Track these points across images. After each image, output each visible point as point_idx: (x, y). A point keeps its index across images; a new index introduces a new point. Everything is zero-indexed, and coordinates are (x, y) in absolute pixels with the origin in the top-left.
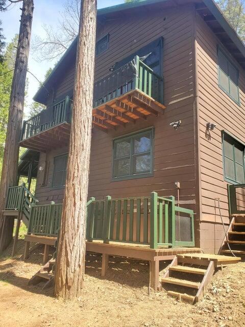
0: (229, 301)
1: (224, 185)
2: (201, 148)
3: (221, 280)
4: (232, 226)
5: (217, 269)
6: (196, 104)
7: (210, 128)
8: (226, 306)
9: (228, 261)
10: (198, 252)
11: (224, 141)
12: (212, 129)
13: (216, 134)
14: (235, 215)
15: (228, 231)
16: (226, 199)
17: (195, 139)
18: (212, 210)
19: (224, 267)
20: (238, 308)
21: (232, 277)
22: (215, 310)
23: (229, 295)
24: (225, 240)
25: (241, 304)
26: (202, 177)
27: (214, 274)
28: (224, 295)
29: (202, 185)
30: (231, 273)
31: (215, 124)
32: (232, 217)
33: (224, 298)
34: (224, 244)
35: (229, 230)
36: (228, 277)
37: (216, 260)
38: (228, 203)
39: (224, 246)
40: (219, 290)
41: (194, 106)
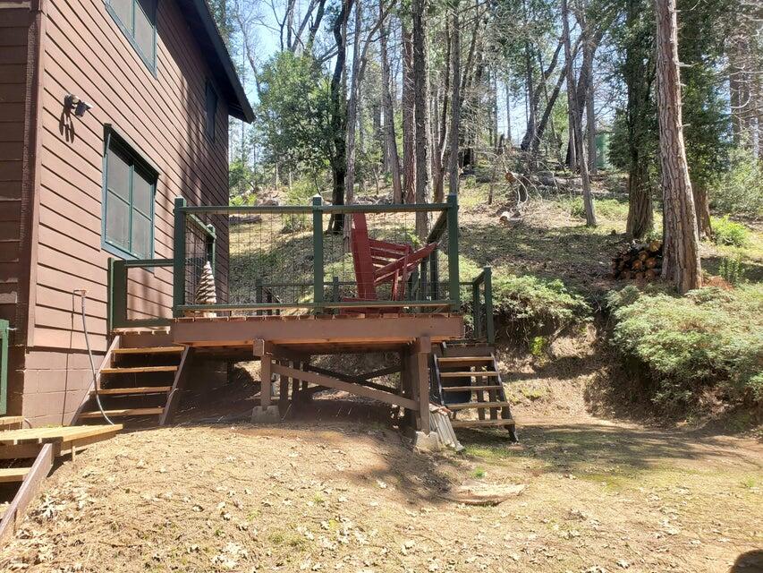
0: (79, 526)
1: (102, 259)
2: (42, 156)
3: (69, 484)
4: (112, 355)
5: (58, 461)
6: (37, 33)
7: (73, 111)
8: (70, 541)
9: (91, 437)
10: (16, 426)
11: (108, 151)
12: (79, 113)
13: (89, 130)
14: (121, 330)
15: (102, 368)
16: (102, 293)
17: (27, 128)
18: (63, 320)
19: (78, 453)
20: (99, 539)
21: (97, 471)
22: (41, 557)
23: (82, 514)
24: (92, 389)
25: (108, 527)
26: (40, 234)
27: (50, 474)
28: (71, 516)
29: (39, 254)
30: (95, 462)
31: (89, 103)
32: (114, 335)
33: (69, 524)
34: (87, 398)
35: (105, 365)
36: (85, 474)
37: (61, 439)
38: (108, 304)
39: (87, 403)
40: (59, 508)
41: (30, 36)
